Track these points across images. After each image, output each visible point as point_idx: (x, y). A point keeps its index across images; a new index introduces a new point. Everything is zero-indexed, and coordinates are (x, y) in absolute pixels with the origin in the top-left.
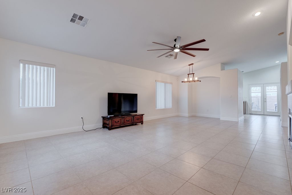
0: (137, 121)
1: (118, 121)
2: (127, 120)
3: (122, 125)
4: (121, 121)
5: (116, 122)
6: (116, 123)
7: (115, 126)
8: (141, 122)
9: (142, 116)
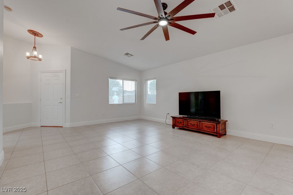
0: (207, 130)
1: (181, 122)
2: (191, 124)
3: (184, 128)
4: (184, 123)
5: (178, 122)
6: (179, 124)
7: (177, 126)
8: (214, 132)
9: (215, 124)
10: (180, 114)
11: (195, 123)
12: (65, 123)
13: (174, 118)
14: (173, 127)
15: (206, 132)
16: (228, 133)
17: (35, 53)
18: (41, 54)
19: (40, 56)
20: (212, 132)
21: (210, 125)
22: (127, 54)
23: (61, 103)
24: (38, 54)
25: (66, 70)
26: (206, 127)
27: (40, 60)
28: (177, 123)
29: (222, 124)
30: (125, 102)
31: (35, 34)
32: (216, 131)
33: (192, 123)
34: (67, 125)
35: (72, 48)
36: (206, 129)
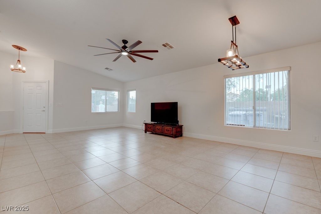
1: (150, 128)
4: (152, 128)
7: (149, 131)
8: (171, 134)
9: (172, 128)
10: (152, 121)
11: (160, 128)
12: (48, 129)
13: (146, 124)
14: (146, 132)
15: (166, 134)
16: (184, 135)
17: (20, 66)
18: (25, 67)
19: (24, 69)
20: (170, 134)
21: (169, 129)
22: (107, 69)
23: (44, 111)
24: (22, 67)
25: (49, 81)
26: (167, 130)
27: (24, 72)
28: (148, 128)
29: (178, 128)
30: (107, 111)
31: (19, 48)
32: (172, 133)
33: (158, 128)
34: (50, 131)
35: (55, 61)
36: (166, 132)
